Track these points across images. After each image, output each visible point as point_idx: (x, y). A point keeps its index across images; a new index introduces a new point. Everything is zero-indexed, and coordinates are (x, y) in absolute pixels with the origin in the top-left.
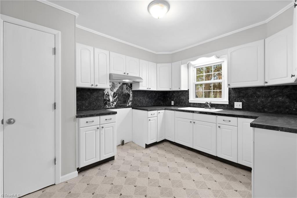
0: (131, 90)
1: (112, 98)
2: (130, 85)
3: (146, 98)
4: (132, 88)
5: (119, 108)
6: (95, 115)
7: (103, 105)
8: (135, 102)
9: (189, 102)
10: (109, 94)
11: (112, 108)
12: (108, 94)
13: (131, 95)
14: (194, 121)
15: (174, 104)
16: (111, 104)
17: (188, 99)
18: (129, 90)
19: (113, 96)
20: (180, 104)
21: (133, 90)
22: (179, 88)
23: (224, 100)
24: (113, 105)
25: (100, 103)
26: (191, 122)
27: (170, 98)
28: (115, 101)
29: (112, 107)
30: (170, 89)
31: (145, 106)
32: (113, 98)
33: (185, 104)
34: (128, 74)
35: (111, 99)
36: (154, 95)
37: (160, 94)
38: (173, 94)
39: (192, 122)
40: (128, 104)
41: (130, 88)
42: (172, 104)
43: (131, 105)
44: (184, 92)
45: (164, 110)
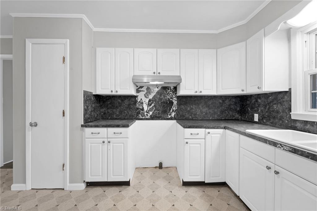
0: (174, 96)
1: (147, 106)
2: (174, 89)
3: (202, 107)
4: (176, 93)
5: (156, 120)
6: (101, 126)
7: (135, 115)
8: (181, 113)
9: (292, 118)
10: (143, 102)
11: (147, 118)
12: (141, 101)
13: (175, 102)
14: (277, 168)
15: (259, 120)
16: (146, 113)
17: (290, 110)
18: (172, 96)
19: (147, 103)
20: (270, 120)
21: (178, 95)
22: (258, 88)
24: (147, 115)
25: (131, 112)
26: (269, 168)
27: (252, 108)
28: (150, 110)
29: (147, 117)
30: (243, 91)
32: (148, 107)
33: (281, 122)
34: (159, 73)
35: (146, 108)
36: (220, 103)
37: (234, 100)
38: (257, 101)
39: (272, 171)
40: (170, 115)
41: (173, 92)
42: (255, 120)
43: (174, 116)
44: (280, 96)
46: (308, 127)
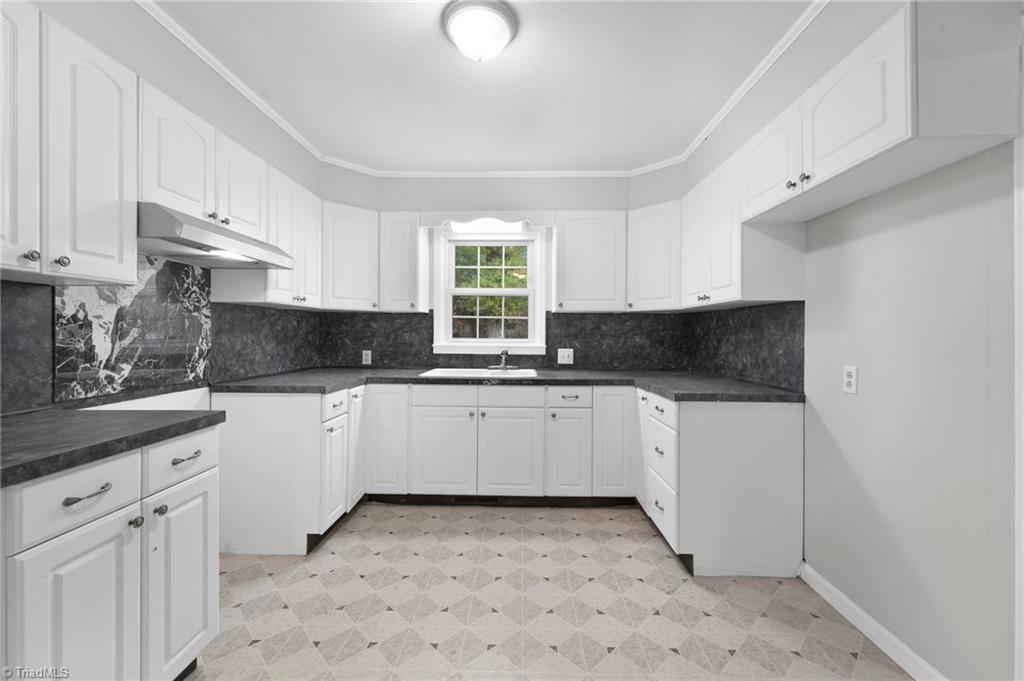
0: (204, 303)
1: (109, 339)
2: (203, 275)
3: (266, 337)
4: (209, 293)
5: (144, 396)
7: (44, 385)
8: (221, 360)
9: (435, 352)
10: (90, 318)
11: (108, 395)
12: (81, 315)
13: (207, 325)
14: (482, 410)
15: (372, 360)
16: (103, 373)
17: (432, 341)
18: (199, 301)
19: (111, 327)
20: (397, 359)
21: (213, 299)
22: (412, 305)
23: (535, 343)
24: (111, 380)
25: (24, 372)
26: (472, 415)
27: (356, 340)
28: (124, 356)
29: (109, 390)
30: (375, 306)
31: (262, 373)
32: (113, 342)
33: (417, 360)
34: (225, 222)
35: (103, 346)
36: (294, 327)
37: (312, 321)
38: (369, 326)
39: (476, 416)
40: (193, 369)
41: (202, 288)
42: (364, 363)
43: (204, 374)
44: (416, 319)
45: (363, 386)
46: (453, 361)
